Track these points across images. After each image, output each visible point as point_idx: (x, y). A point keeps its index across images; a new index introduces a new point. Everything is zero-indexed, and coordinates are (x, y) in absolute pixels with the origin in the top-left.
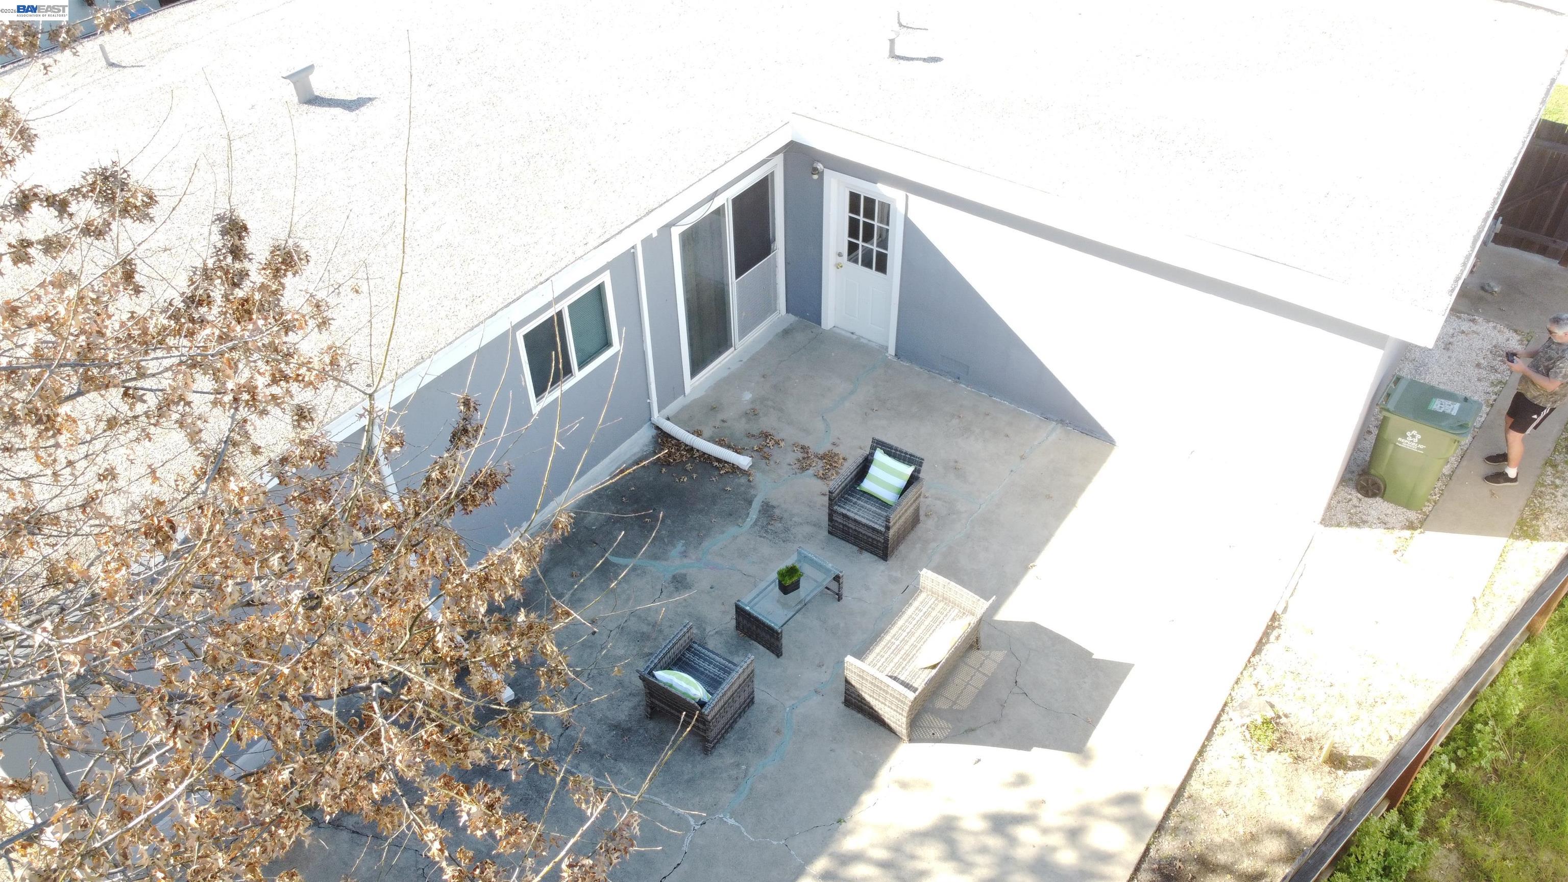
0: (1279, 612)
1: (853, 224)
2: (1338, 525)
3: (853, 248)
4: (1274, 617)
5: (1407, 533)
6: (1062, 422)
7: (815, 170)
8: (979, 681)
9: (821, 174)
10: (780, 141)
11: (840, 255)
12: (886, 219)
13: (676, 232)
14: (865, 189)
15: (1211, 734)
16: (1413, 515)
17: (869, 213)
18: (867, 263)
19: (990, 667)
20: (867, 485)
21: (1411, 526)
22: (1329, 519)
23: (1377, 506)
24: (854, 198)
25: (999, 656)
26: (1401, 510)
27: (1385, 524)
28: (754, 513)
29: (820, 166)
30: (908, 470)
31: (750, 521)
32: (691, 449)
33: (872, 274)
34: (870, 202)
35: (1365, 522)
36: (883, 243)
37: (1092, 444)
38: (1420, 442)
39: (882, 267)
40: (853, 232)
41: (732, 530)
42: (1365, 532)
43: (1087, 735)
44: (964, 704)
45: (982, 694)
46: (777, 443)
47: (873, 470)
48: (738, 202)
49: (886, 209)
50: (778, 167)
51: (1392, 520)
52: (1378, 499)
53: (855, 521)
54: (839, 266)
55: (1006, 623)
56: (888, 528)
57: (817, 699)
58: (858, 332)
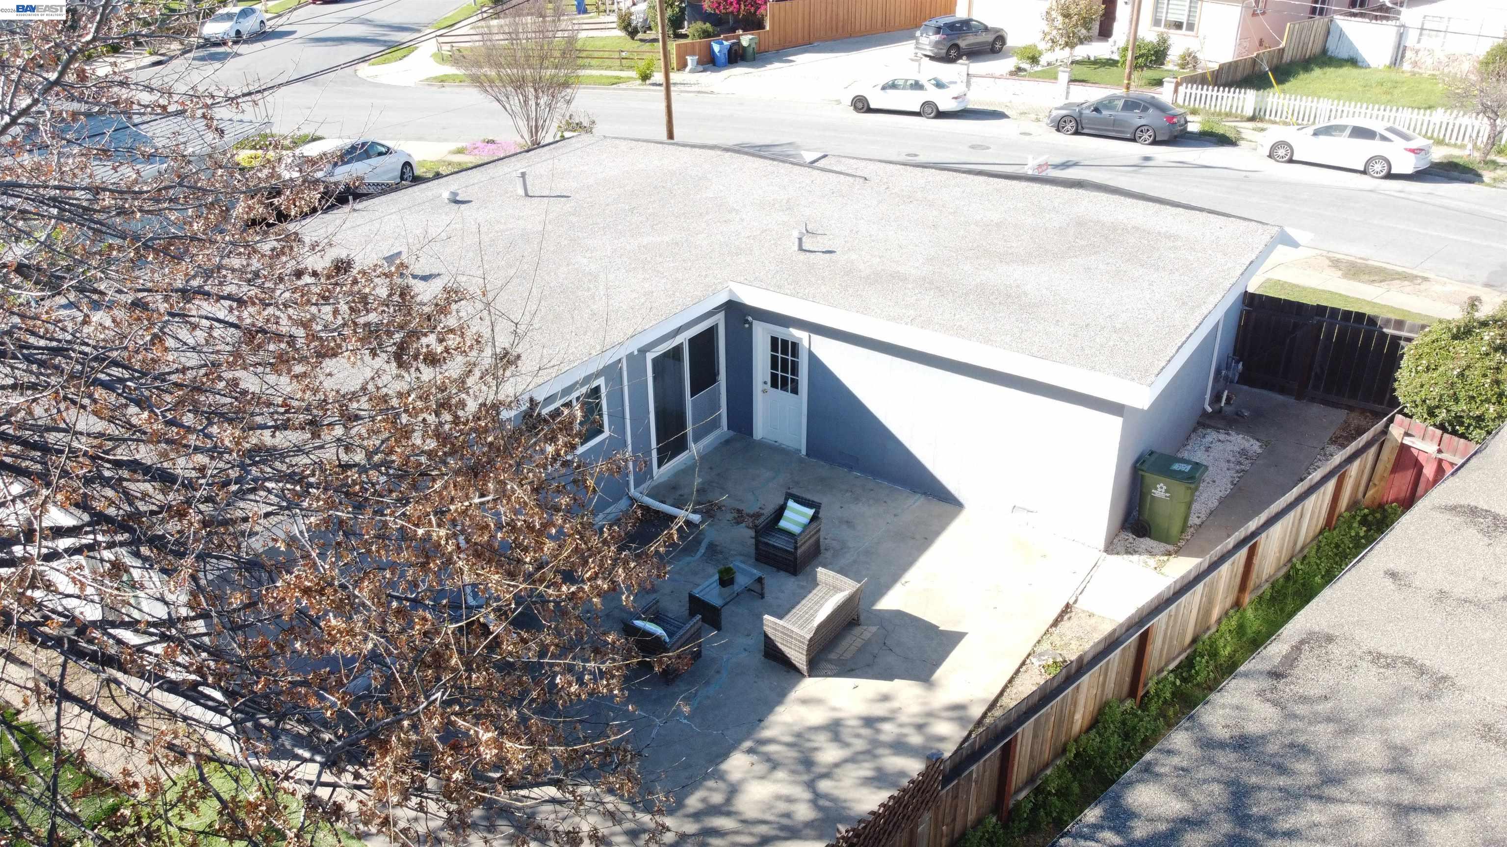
0: (1071, 602)
1: (774, 359)
2: (1118, 554)
3: (774, 377)
4: (1068, 606)
5: (1166, 558)
6: (925, 494)
7: (747, 321)
8: (858, 643)
9: (751, 324)
10: (722, 299)
11: (765, 383)
12: (795, 353)
13: (650, 356)
14: (781, 332)
15: (1017, 672)
16: (1170, 548)
17: (785, 352)
18: (784, 387)
19: (867, 635)
20: (783, 524)
21: (1169, 554)
22: (1110, 548)
23: (1146, 542)
24: (774, 340)
25: (874, 629)
26: (1162, 544)
27: (1151, 553)
28: (702, 550)
29: (750, 319)
30: (810, 512)
31: (699, 554)
32: (657, 512)
33: (789, 395)
34: (785, 342)
35: (1136, 552)
36: (795, 371)
37: (947, 507)
38: (1166, 491)
39: (795, 391)
40: (774, 365)
41: (688, 559)
42: (1135, 557)
43: (932, 672)
44: (848, 655)
45: (860, 650)
46: (720, 508)
47: (787, 513)
48: (692, 341)
49: (795, 345)
50: (720, 319)
51: (1154, 551)
52: (1148, 539)
53: (774, 546)
54: (764, 391)
55: (880, 611)
56: (796, 548)
57: (746, 654)
58: (780, 441)
